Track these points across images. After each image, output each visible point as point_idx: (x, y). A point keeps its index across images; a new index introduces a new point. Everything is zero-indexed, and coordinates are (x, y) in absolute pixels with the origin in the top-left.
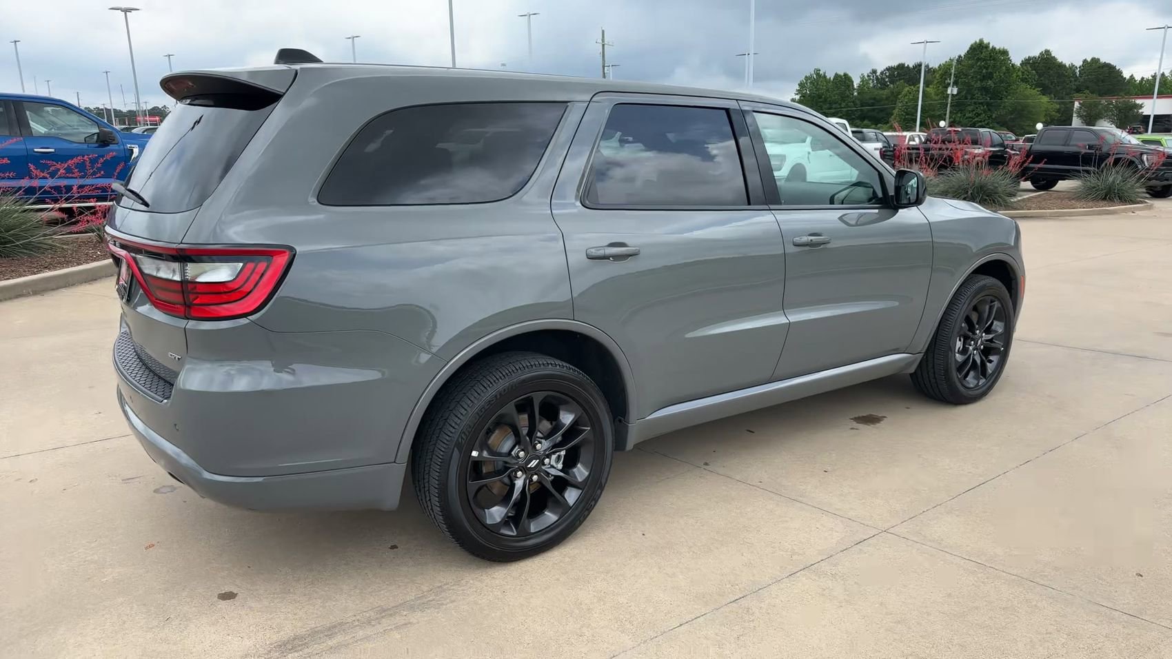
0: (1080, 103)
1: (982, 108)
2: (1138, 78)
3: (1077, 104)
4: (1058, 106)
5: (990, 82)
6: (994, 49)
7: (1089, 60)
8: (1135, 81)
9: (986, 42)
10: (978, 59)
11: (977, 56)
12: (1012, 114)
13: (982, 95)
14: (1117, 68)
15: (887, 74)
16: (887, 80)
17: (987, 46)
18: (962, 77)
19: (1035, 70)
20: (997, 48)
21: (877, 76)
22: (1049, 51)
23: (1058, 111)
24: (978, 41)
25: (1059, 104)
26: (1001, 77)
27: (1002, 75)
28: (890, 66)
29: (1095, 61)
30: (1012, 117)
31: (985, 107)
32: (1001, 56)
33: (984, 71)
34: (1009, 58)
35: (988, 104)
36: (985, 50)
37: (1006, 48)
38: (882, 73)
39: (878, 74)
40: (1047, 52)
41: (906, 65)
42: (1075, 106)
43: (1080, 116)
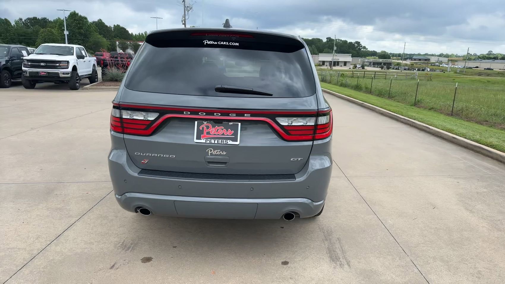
0: (119, 42)
1: (81, 42)
2: (134, 34)
3: (117, 43)
4: (110, 43)
5: (82, 30)
6: (81, 16)
7: (116, 25)
8: (133, 35)
9: (77, 12)
10: (75, 20)
11: (74, 18)
12: (94, 45)
13: (80, 36)
14: (127, 30)
15: (29, 21)
16: (29, 24)
17: (78, 14)
18: (69, 27)
19: (98, 27)
20: (82, 16)
21: (23, 22)
22: (101, 19)
23: (110, 45)
24: (73, 12)
25: (110, 42)
26: (86, 29)
27: (86, 28)
28: (29, 17)
29: (118, 26)
30: (94, 46)
31: (82, 41)
32: (83, 19)
33: (79, 25)
34: (88, 21)
35: (83, 40)
36: (77, 16)
37: (85, 16)
38: (25, 20)
39: (23, 20)
40: (100, 20)
41: (38, 18)
42: (117, 44)
43: (119, 48)
